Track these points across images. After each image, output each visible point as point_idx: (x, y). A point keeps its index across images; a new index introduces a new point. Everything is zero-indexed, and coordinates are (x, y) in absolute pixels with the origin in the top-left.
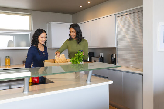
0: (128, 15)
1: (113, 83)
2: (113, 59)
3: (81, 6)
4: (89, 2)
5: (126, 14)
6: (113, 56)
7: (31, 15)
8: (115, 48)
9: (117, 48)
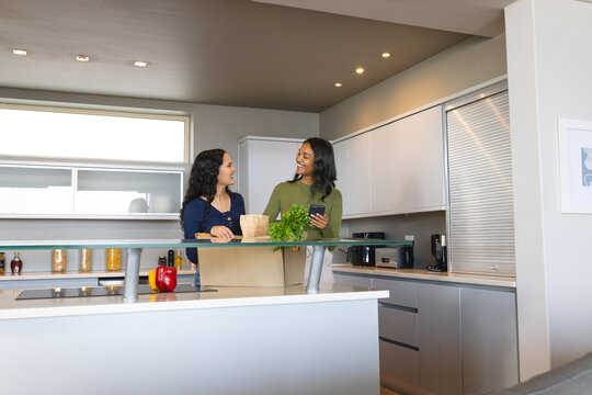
0: (488, 100)
1: (388, 296)
2: (438, 249)
3: (338, 85)
4: (360, 71)
5: (482, 96)
6: (440, 241)
7: (189, 116)
8: (442, 213)
9: (448, 214)
